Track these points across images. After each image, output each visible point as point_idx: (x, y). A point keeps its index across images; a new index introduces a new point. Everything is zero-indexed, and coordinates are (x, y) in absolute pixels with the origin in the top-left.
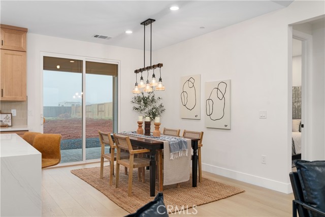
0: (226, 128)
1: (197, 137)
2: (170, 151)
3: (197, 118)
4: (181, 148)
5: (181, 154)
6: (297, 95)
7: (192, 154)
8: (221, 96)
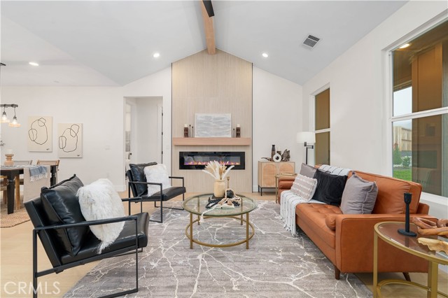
0: (79, 157)
1: (54, 164)
2: (31, 175)
3: (48, 151)
4: (41, 172)
5: (41, 177)
6: (128, 137)
7: (51, 177)
8: (74, 135)
